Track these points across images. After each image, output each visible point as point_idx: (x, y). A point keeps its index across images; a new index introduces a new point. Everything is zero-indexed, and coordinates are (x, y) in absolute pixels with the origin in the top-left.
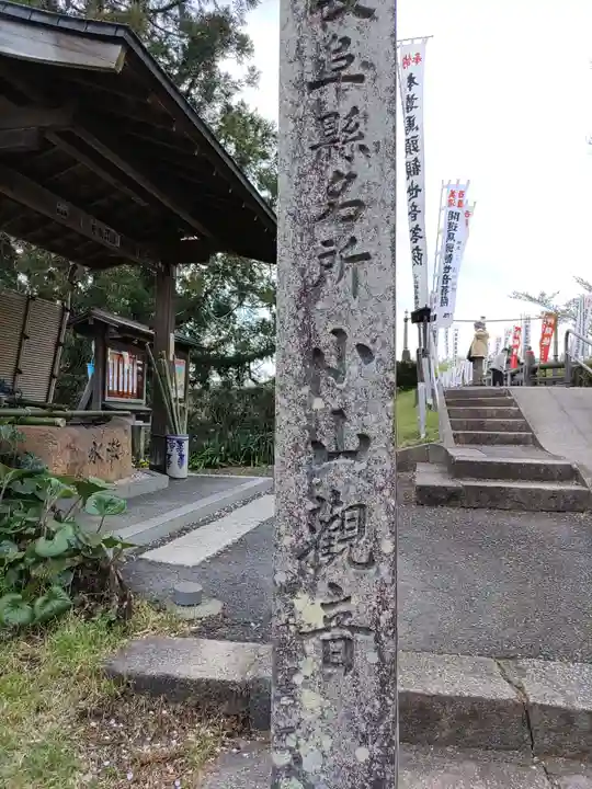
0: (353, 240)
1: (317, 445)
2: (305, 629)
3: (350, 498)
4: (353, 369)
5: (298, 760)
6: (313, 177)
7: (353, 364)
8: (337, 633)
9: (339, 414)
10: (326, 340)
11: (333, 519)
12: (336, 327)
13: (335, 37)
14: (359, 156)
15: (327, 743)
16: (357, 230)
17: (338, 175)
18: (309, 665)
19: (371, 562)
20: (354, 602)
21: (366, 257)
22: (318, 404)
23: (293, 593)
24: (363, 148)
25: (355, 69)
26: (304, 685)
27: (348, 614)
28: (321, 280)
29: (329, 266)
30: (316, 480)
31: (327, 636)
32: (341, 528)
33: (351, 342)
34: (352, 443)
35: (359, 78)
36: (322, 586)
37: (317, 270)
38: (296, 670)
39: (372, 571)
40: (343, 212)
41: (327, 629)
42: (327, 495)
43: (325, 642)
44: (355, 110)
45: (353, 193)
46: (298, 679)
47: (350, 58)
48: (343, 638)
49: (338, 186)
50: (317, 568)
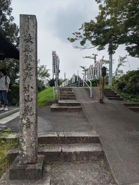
0: (30, 73)
1: (25, 100)
2: (24, 124)
3: (30, 107)
4: (30, 90)
5: (23, 140)
6: (24, 64)
7: (30, 89)
8: (28, 124)
9: (28, 96)
10: (27, 86)
11: (28, 109)
12: (28, 84)
13: (27, 45)
14: (31, 62)
15: (27, 137)
16: (31, 71)
17: (28, 64)
18: (24, 128)
19: (33, 114)
20: (30, 120)
21: (32, 75)
22: (26, 94)
23: (22, 119)
24: (31, 61)
25: (30, 50)
26: (24, 131)
27: (30, 121)
28: (26, 78)
29: (27, 76)
30: (25, 104)
31: (27, 124)
32: (29, 110)
33: (30, 86)
34: (30, 100)
35: (31, 51)
36: (26, 118)
37: (25, 76)
38: (23, 129)
39: (33, 116)
40: (29, 69)
41: (27, 123)
42: (27, 106)
43: (27, 125)
44: (30, 55)
45: (30, 66)
46: (23, 130)
47: (30, 48)
48: (29, 124)
49: (28, 65)
50: (26, 116)
